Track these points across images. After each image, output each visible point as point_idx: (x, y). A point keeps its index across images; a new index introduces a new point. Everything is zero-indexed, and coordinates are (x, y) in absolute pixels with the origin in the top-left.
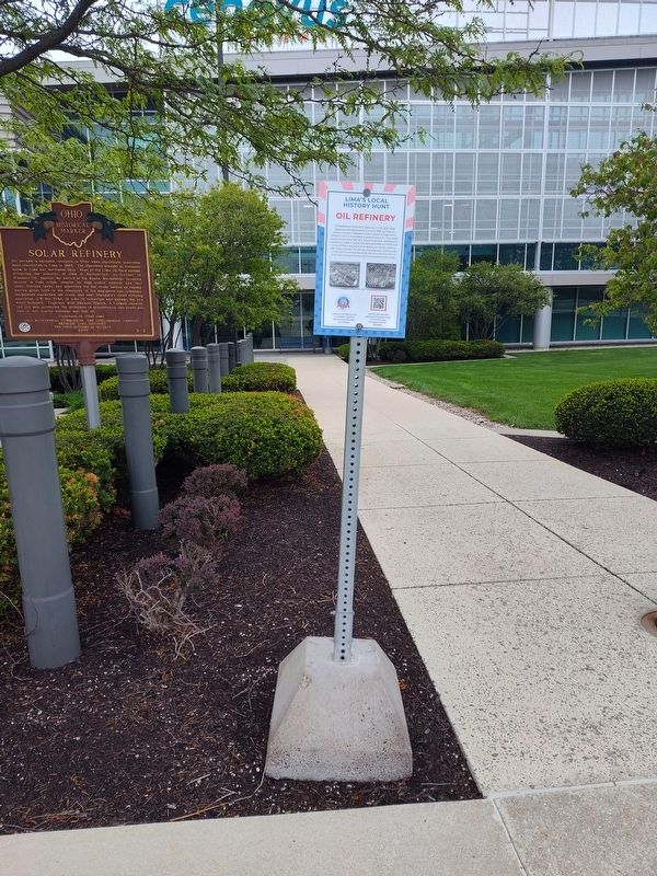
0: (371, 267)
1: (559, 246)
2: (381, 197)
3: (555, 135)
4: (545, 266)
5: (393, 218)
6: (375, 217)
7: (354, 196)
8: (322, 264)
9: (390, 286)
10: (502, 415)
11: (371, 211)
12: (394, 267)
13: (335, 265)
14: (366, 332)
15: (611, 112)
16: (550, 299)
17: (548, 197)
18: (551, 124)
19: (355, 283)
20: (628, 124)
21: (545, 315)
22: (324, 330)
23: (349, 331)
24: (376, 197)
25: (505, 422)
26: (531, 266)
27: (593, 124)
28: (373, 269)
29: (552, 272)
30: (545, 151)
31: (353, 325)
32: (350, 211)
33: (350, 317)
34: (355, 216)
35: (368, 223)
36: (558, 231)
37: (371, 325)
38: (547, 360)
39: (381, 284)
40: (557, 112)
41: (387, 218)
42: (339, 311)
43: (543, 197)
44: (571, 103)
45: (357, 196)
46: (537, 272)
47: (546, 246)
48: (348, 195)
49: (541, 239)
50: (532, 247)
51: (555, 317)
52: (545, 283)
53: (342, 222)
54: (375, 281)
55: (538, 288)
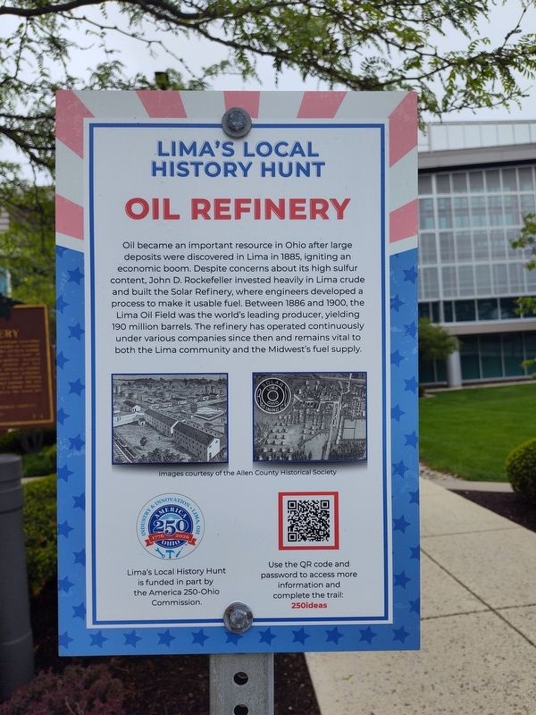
0: (269, 389)
1: (459, 303)
2: (291, 136)
3: (443, 219)
4: (449, 319)
5: (340, 210)
6: (274, 209)
7: (187, 136)
8: (78, 387)
9: (349, 455)
10: (442, 463)
11: (256, 186)
12: (358, 380)
13: (130, 388)
14: (267, 635)
15: (486, 200)
16: (457, 346)
17: (444, 265)
18: (440, 211)
19: (214, 449)
20: (500, 208)
21: (455, 360)
22: (98, 638)
23: (200, 636)
24: (273, 136)
25: (446, 470)
26: (436, 320)
27: (473, 209)
28: (281, 396)
29: (454, 324)
30: (437, 231)
31: (211, 609)
32: (178, 192)
33: (201, 581)
34: (199, 209)
35: (249, 228)
36: (456, 292)
37: (283, 609)
38: (463, 398)
39: (316, 448)
40: (442, 202)
41: (319, 208)
42: (154, 558)
43: (439, 265)
44: (453, 195)
45: (200, 136)
46: (443, 324)
47: (447, 304)
48: (169, 136)
49: (442, 298)
50: (436, 305)
51: (463, 359)
52: (452, 332)
53: (152, 229)
54: (290, 438)
55: (445, 337)
